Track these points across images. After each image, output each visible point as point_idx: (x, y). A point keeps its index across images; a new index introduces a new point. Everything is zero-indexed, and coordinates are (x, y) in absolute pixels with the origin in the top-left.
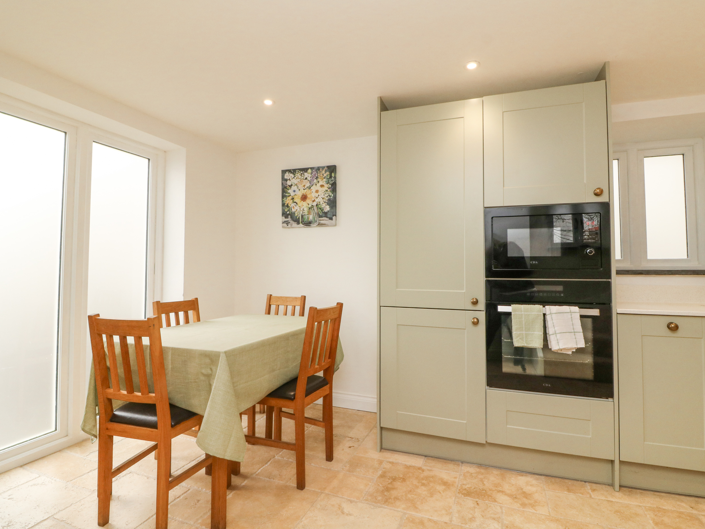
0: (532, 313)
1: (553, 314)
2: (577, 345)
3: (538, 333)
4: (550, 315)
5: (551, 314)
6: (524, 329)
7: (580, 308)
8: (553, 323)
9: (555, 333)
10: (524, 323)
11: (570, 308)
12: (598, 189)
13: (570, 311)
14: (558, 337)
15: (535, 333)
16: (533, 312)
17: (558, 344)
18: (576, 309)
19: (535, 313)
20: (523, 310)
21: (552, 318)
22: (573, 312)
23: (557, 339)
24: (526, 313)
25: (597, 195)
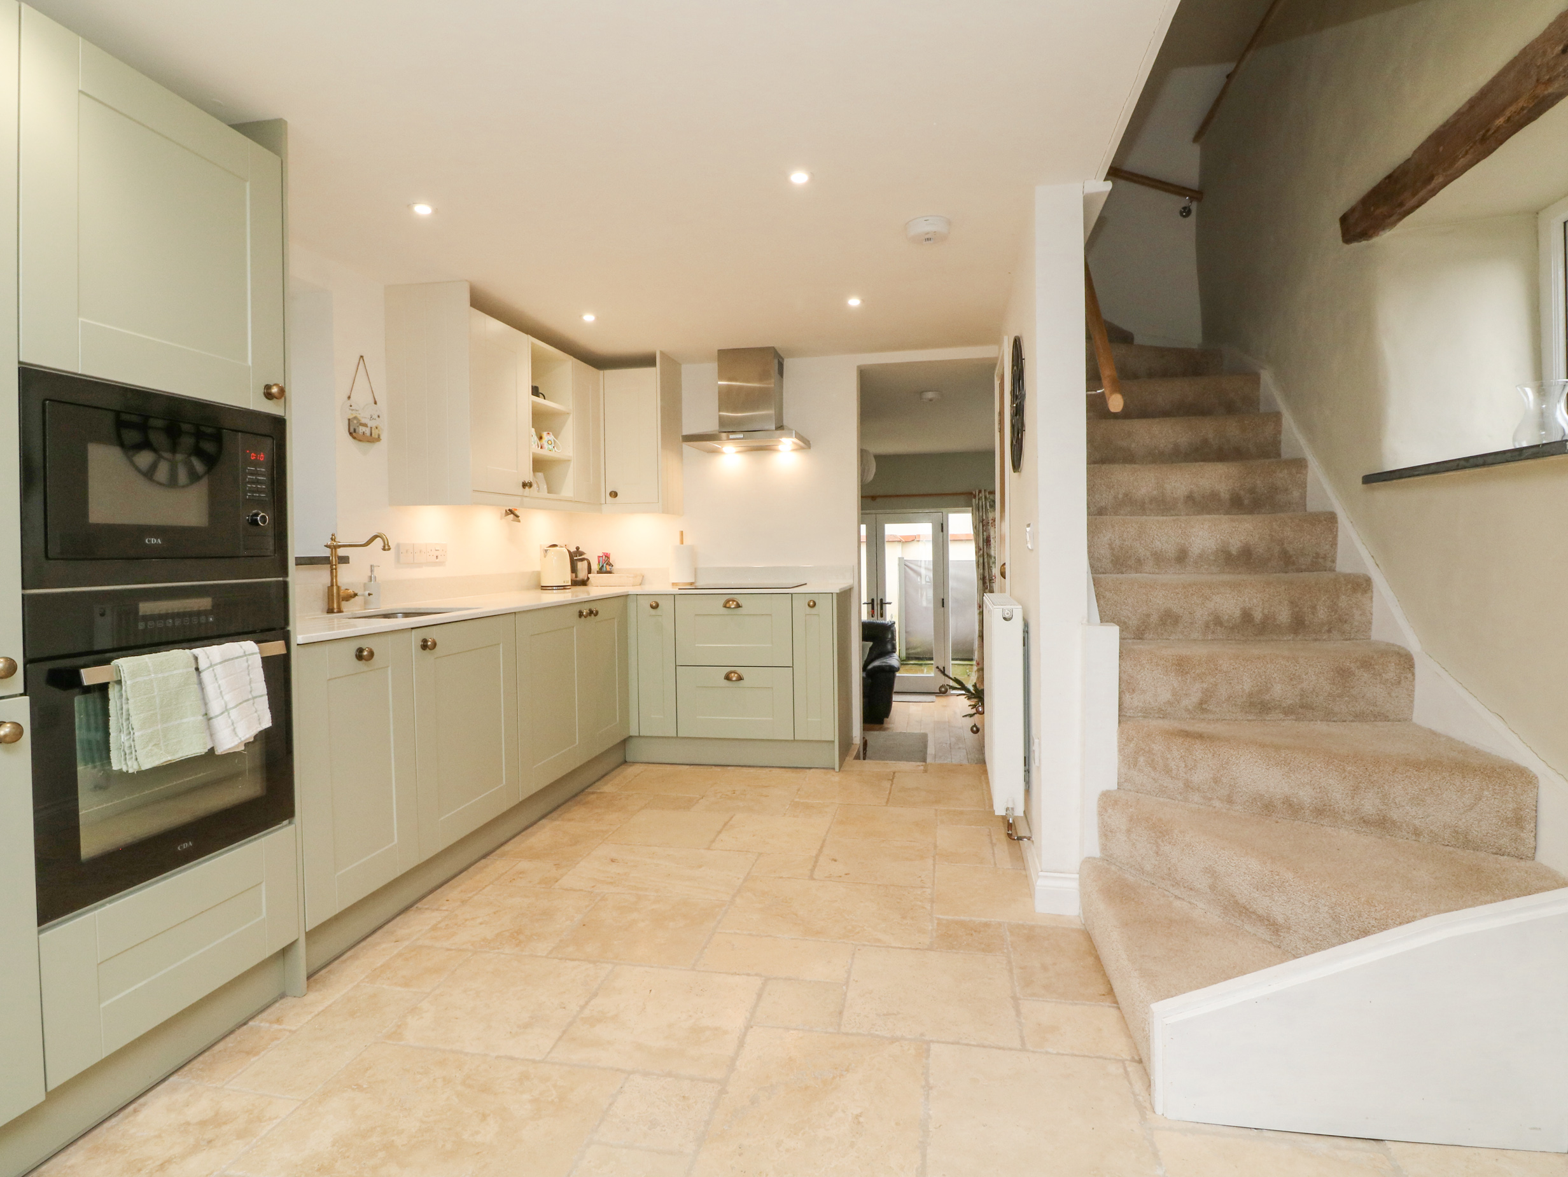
0: (175, 672)
1: (216, 664)
2: (260, 724)
3: (192, 719)
4: (211, 669)
5: (211, 666)
6: (159, 717)
7: (257, 642)
8: (219, 687)
9: (226, 710)
10: (158, 702)
11: (241, 647)
12: (275, 385)
13: (245, 652)
14: (232, 718)
15: (185, 720)
16: (175, 669)
17: (236, 733)
18: (249, 646)
19: (181, 671)
20: (151, 669)
21: (215, 676)
22: (249, 655)
23: (232, 721)
24: (160, 676)
25: (269, 396)
